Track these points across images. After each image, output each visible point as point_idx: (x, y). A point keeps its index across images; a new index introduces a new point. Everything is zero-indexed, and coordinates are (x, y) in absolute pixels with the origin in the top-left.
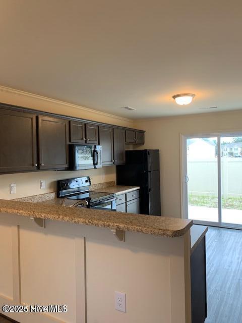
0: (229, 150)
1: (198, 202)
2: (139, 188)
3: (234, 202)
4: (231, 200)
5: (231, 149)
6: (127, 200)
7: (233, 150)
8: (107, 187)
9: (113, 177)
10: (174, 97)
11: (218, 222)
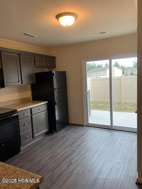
0: (130, 72)
1: (103, 107)
2: (47, 102)
3: (128, 107)
4: (125, 105)
5: (132, 71)
6: (33, 114)
7: (133, 72)
8: (21, 103)
9: (29, 94)
10: (58, 16)
11: (110, 125)
